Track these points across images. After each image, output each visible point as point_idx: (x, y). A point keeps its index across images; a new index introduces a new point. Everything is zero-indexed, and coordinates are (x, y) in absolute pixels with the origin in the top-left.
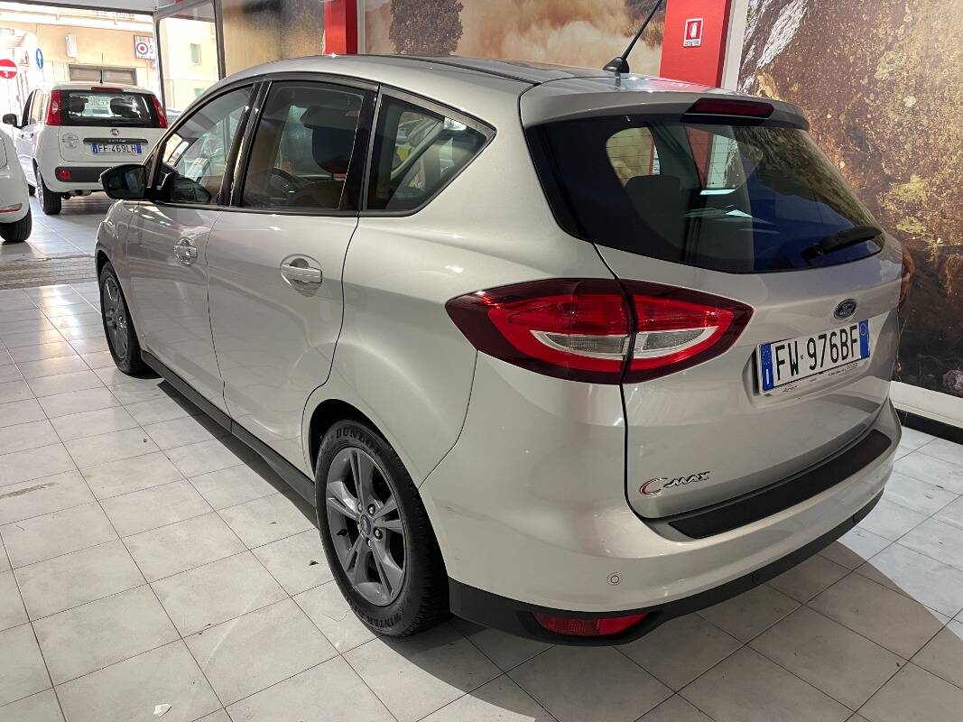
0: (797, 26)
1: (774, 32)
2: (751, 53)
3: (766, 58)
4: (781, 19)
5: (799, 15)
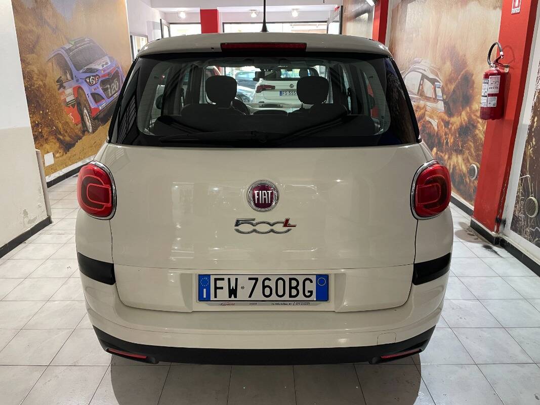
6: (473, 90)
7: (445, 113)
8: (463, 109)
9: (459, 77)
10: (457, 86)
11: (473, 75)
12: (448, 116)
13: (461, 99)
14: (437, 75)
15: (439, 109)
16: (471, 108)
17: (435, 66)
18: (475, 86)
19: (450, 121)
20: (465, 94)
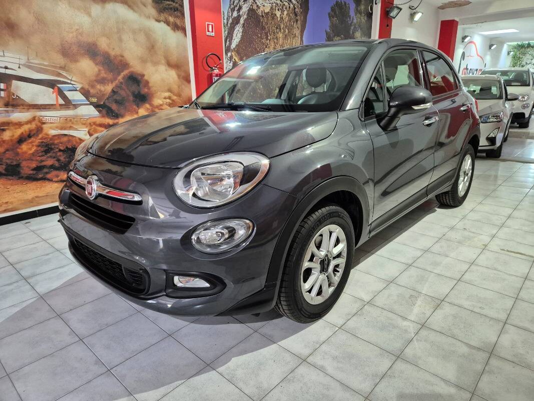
0: (241, 34)
1: (234, 35)
2: (228, 43)
3: (233, 46)
4: (236, 30)
5: (241, 30)
6: (149, 88)
7: (103, 116)
8: (138, 107)
9: (120, 78)
10: (117, 86)
11: (143, 75)
12: (111, 119)
13: (131, 98)
14: (59, 75)
15: (83, 115)
16: (151, 105)
17: (46, 63)
18: (150, 85)
19: (118, 123)
20: (136, 92)
